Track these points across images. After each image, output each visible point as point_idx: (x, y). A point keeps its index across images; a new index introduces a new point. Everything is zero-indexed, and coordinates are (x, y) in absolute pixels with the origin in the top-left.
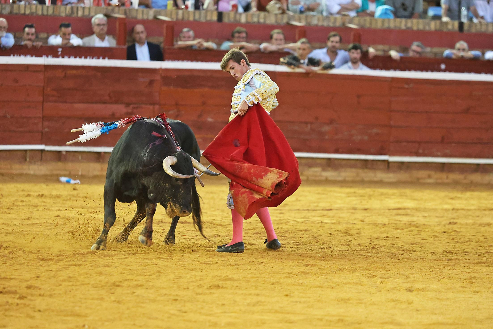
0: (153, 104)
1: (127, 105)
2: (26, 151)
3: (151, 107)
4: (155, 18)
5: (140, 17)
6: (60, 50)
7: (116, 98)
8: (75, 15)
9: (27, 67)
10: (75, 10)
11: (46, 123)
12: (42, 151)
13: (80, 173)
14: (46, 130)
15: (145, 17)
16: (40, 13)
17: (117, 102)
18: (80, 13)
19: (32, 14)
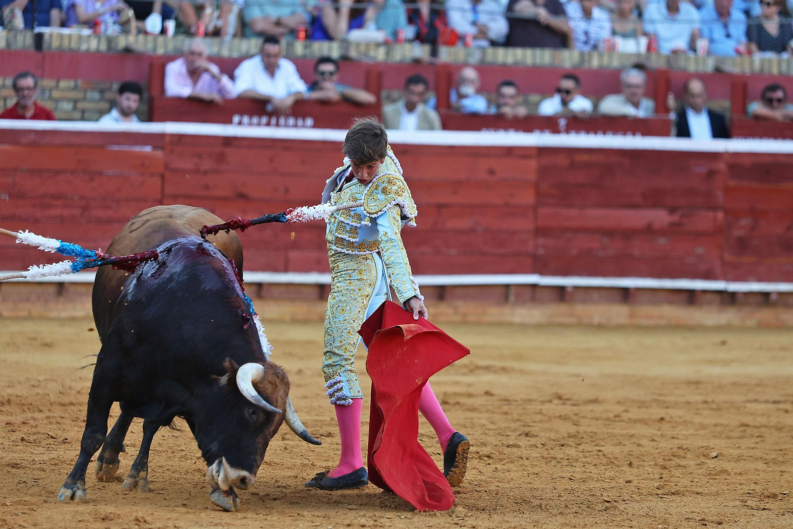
0: (714, 208)
1: (672, 210)
2: (507, 286)
3: (710, 214)
4: (718, 70)
5: (692, 68)
6: (563, 123)
7: (654, 199)
8: (586, 66)
9: (509, 151)
10: (586, 58)
11: (541, 241)
12: (534, 286)
13: (596, 320)
14: (541, 251)
15: (701, 69)
16: (529, 61)
17: (655, 205)
18: (595, 63)
19: (516, 63)
